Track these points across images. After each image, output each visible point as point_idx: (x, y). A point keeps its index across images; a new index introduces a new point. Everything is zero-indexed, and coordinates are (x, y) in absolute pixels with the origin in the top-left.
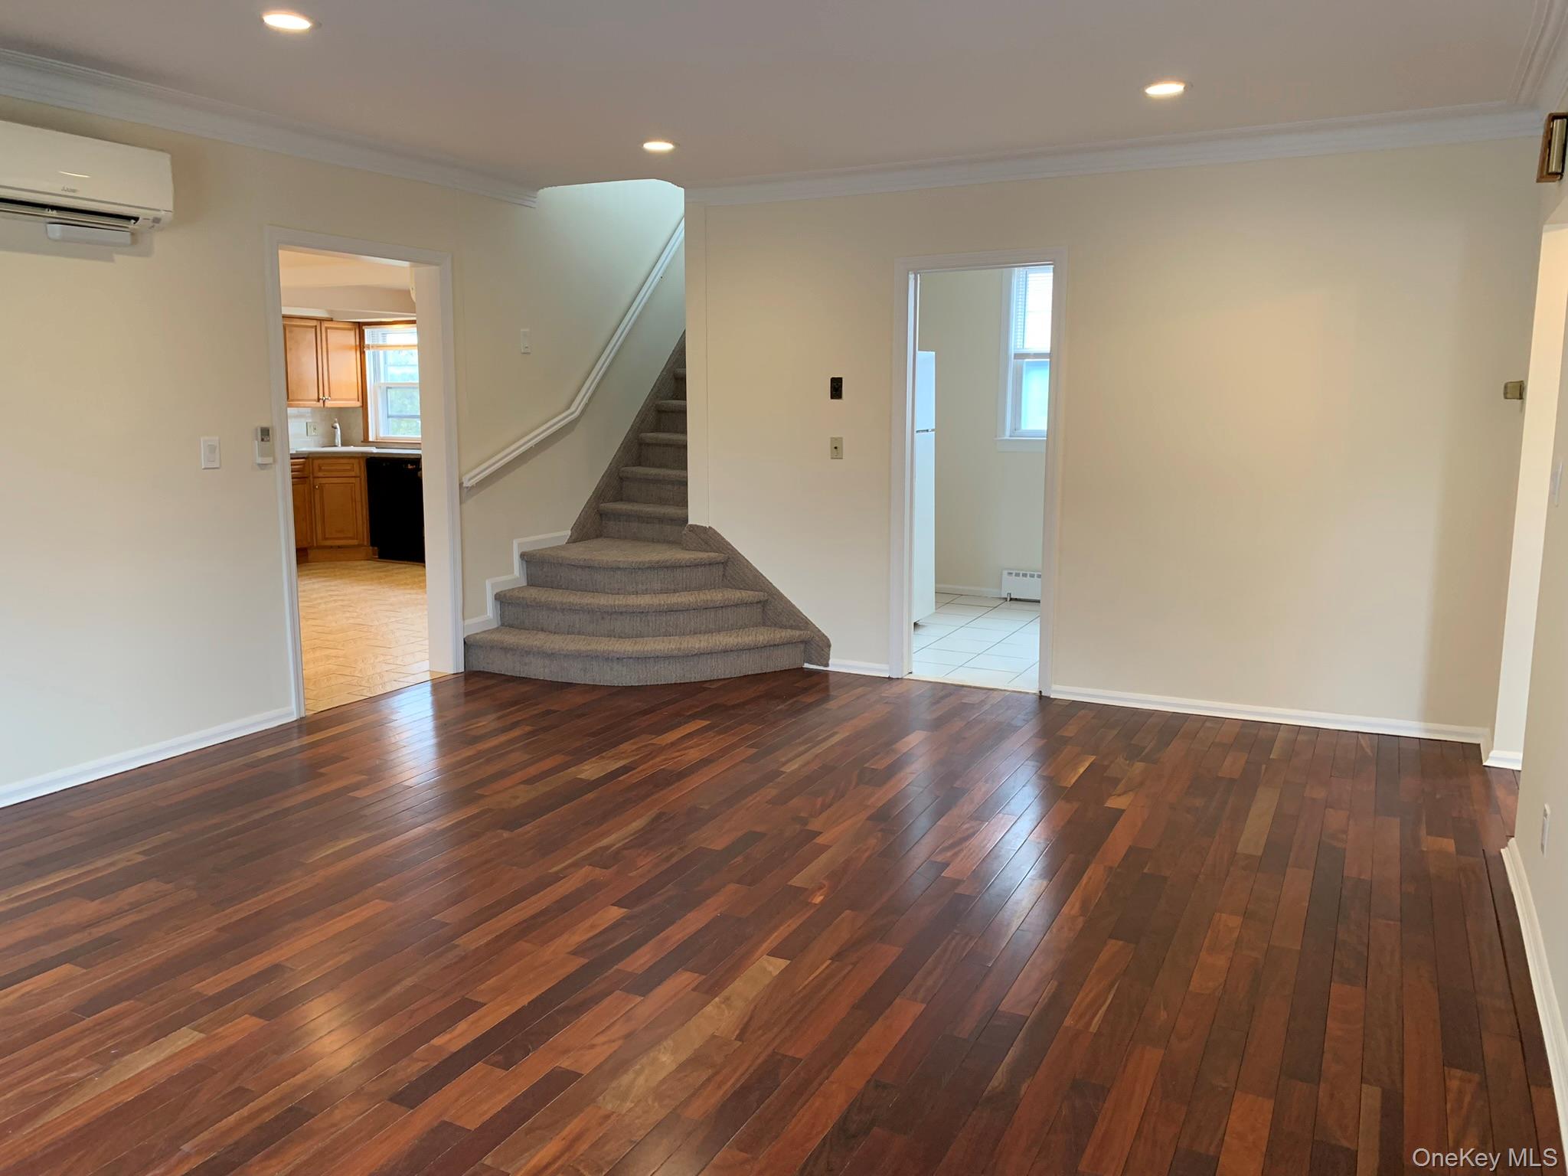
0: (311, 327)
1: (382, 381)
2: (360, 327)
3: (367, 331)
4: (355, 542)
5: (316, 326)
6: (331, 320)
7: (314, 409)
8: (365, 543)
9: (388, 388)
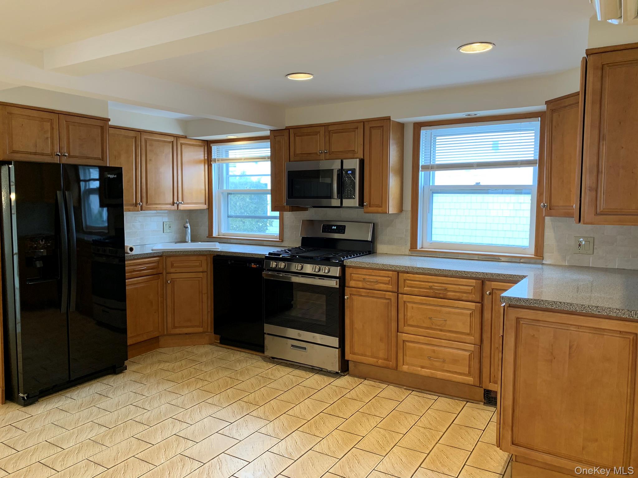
0: (170, 142)
1: (225, 188)
2: (208, 145)
3: (214, 148)
4: (200, 330)
5: (173, 142)
6: (185, 137)
7: (170, 211)
8: (209, 330)
9: (230, 194)
